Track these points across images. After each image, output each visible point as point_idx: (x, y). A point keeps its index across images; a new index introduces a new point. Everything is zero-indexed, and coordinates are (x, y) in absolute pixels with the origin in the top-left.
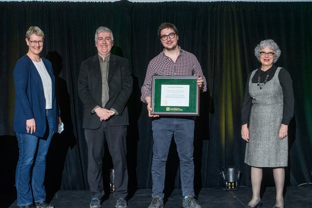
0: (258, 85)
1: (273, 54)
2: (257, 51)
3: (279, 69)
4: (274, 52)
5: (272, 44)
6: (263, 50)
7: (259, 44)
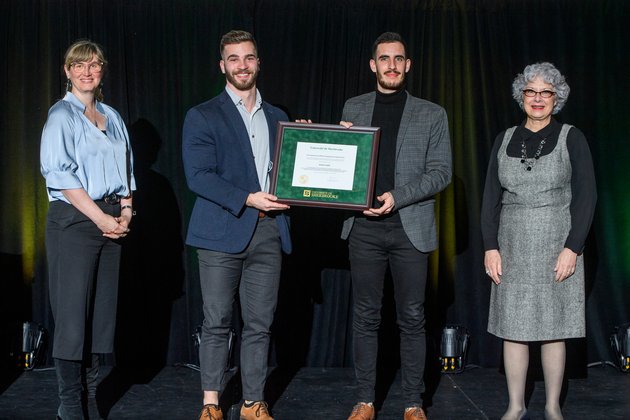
0: (523, 161)
1: (552, 93)
2: (517, 88)
3: (566, 128)
4: (554, 90)
5: (550, 71)
6: (530, 87)
7: (522, 72)
